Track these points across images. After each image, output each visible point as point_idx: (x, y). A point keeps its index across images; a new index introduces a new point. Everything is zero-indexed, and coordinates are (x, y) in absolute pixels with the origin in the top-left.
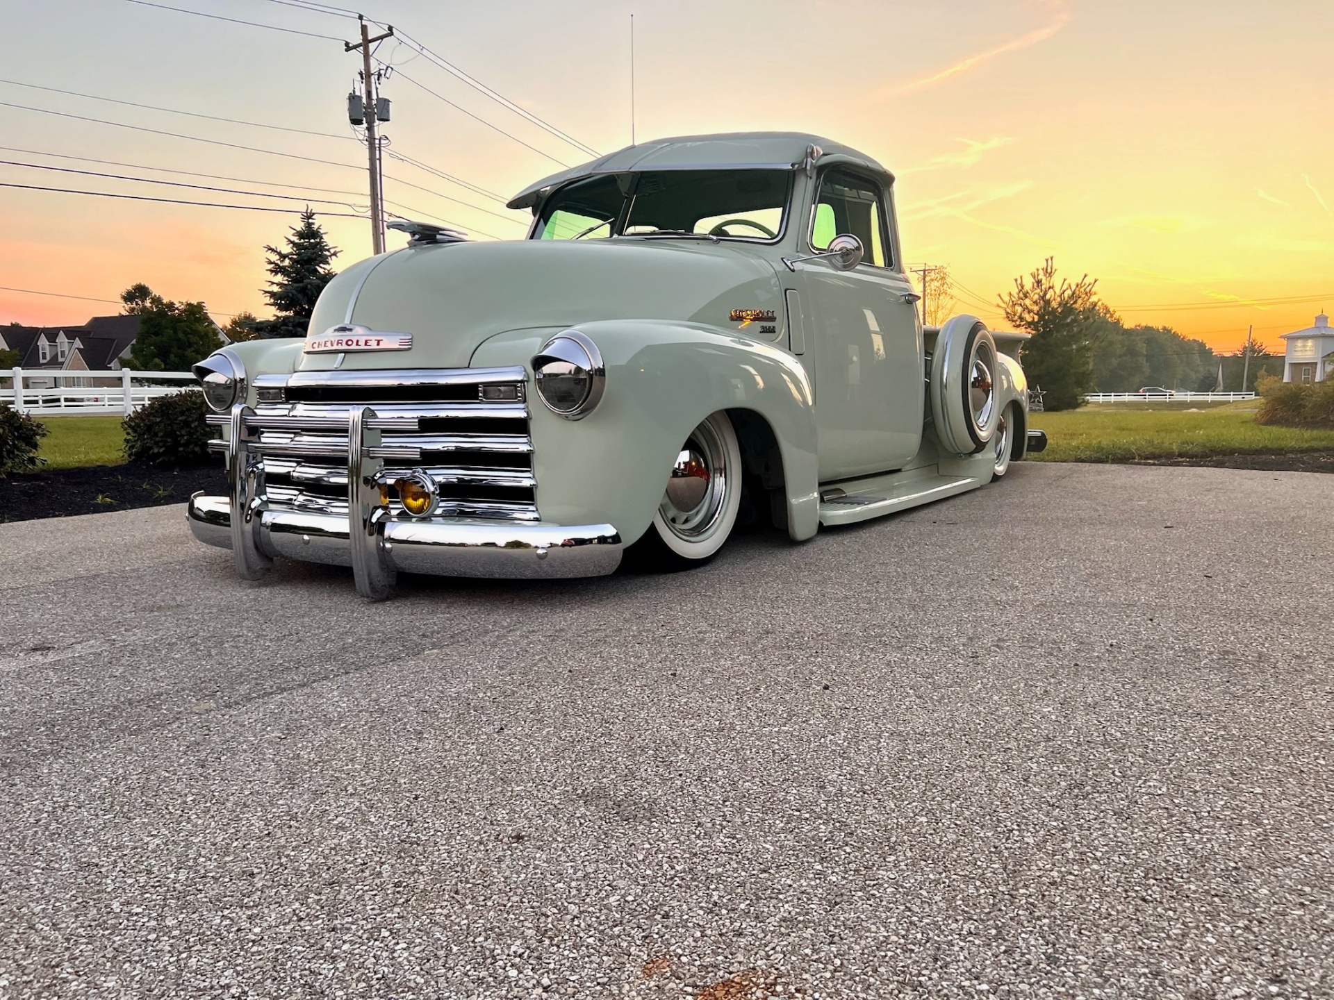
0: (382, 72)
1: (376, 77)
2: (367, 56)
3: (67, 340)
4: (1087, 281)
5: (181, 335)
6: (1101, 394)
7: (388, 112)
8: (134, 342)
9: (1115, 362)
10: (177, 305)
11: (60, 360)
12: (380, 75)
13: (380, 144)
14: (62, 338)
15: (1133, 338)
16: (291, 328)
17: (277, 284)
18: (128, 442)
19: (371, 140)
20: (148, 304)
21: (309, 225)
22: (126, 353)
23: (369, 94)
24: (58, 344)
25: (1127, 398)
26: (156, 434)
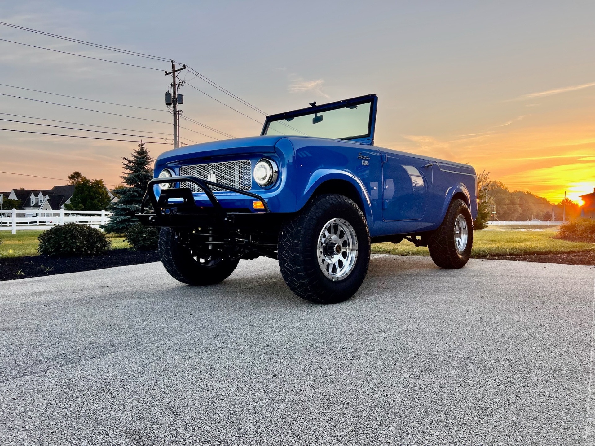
0: (181, 84)
1: (178, 86)
2: (174, 77)
3: (43, 196)
4: (485, 173)
5: (92, 194)
6: (499, 221)
7: (182, 100)
8: (72, 197)
9: (506, 207)
10: (91, 181)
11: (40, 204)
12: (179, 85)
13: (179, 113)
14: (41, 195)
15: (513, 196)
16: (131, 193)
17: (127, 174)
18: (40, 246)
19: (175, 112)
20: (80, 180)
21: (142, 149)
22: (68, 202)
23: (174, 93)
24: (39, 198)
25: (511, 223)
26: (51, 243)
